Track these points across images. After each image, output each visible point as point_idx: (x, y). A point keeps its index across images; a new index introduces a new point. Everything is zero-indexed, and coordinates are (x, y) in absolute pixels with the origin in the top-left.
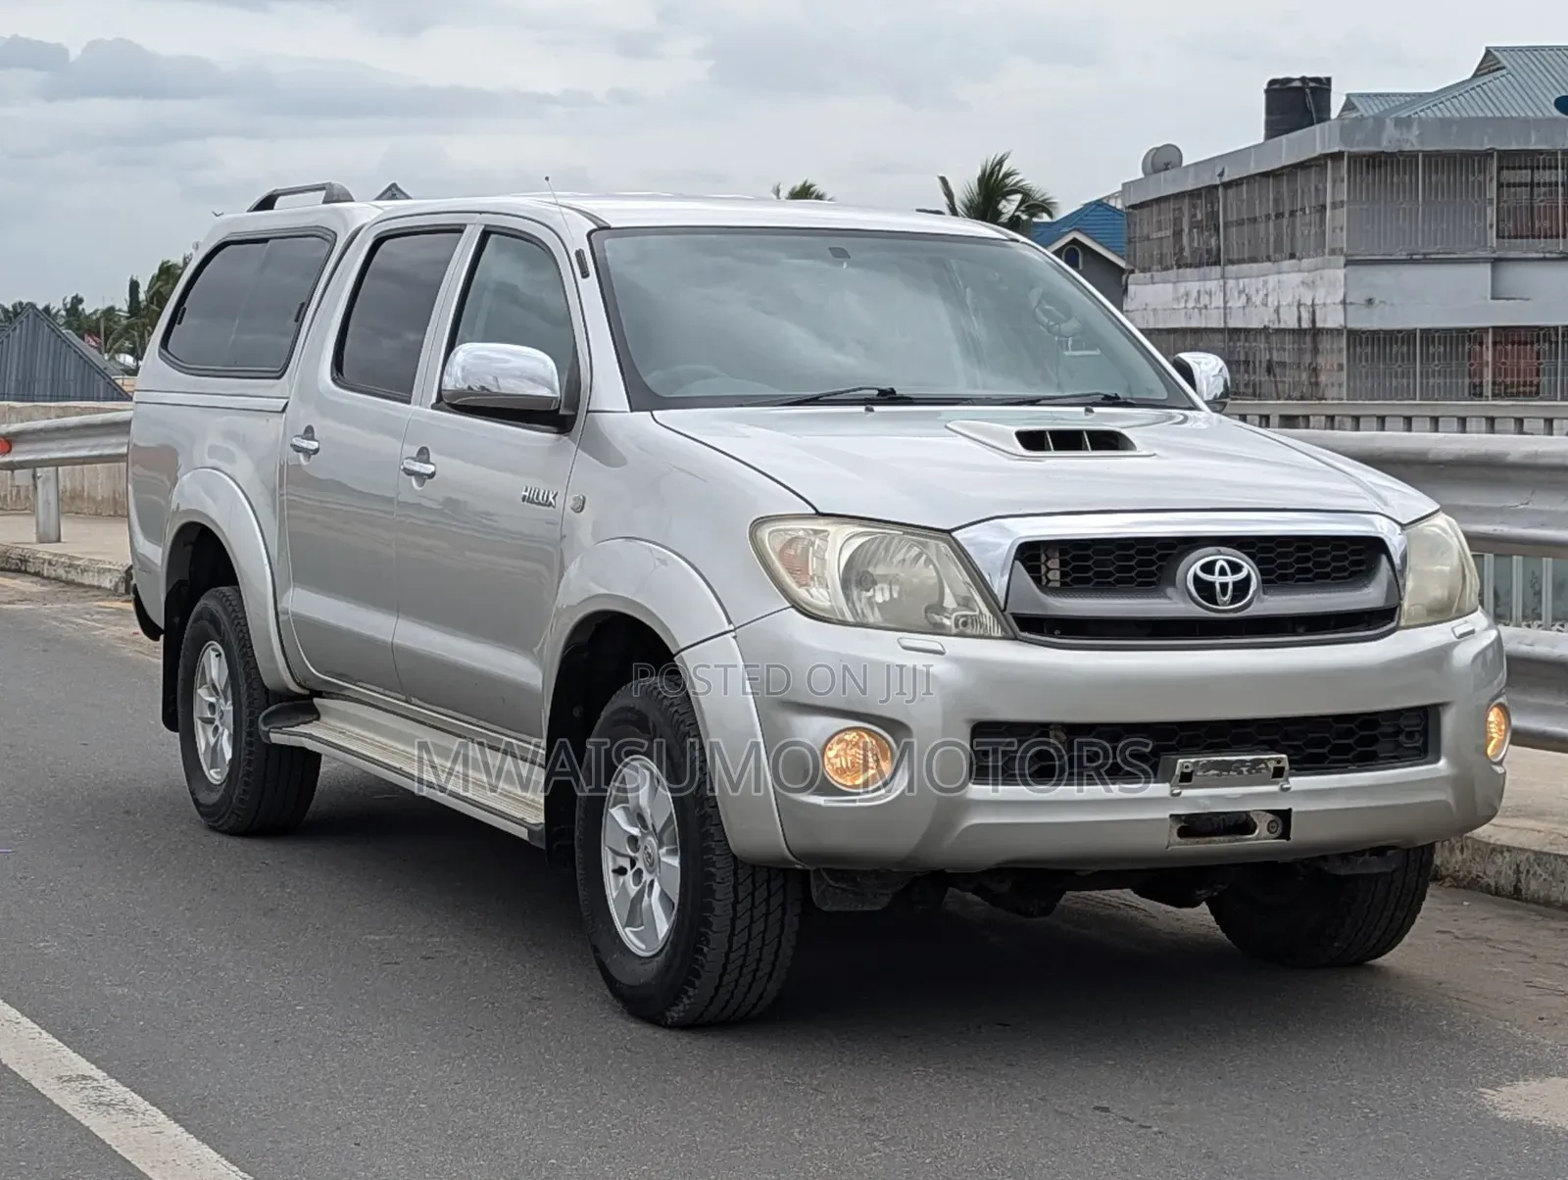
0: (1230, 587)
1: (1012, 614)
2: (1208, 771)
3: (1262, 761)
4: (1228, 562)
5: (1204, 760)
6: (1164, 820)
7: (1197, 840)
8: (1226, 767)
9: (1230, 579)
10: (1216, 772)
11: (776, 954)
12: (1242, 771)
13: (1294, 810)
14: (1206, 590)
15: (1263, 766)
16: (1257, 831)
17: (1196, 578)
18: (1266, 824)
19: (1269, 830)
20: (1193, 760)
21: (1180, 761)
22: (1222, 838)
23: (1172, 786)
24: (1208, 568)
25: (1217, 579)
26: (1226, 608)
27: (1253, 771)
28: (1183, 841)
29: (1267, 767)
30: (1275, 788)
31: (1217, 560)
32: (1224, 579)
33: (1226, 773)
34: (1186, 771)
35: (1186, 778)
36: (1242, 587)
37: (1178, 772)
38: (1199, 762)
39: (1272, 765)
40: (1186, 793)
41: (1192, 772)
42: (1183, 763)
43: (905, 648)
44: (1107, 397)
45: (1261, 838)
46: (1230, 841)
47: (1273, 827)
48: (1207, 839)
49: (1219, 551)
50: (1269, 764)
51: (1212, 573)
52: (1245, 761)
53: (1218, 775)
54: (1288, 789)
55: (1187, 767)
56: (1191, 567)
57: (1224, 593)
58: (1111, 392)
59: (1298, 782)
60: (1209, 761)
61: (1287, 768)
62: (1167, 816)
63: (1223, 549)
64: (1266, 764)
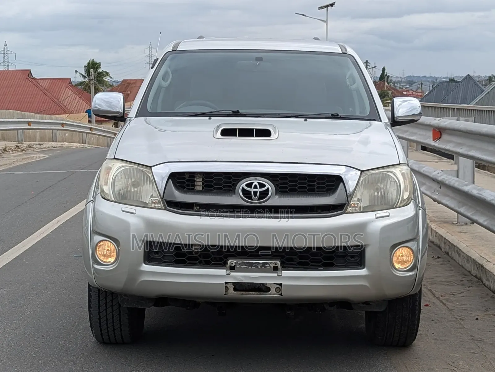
0: (258, 193)
1: (165, 200)
2: (242, 266)
3: (268, 263)
4: (258, 183)
5: (241, 261)
6: (223, 284)
7: (243, 293)
8: (251, 264)
9: (259, 190)
10: (246, 266)
11: (120, 320)
12: (258, 267)
13: (283, 284)
14: (247, 194)
15: (268, 265)
16: (270, 292)
17: (243, 189)
18: (275, 289)
19: (276, 291)
20: (235, 261)
21: (230, 261)
22: (253, 293)
23: (226, 271)
24: (249, 185)
25: (252, 190)
26: (255, 202)
27: (263, 267)
28: (235, 292)
29: (270, 266)
30: (275, 275)
31: (253, 183)
32: (255, 190)
33: (250, 268)
34: (231, 265)
35: (232, 268)
36: (264, 194)
37: (228, 265)
38: (237, 262)
39: (272, 265)
40: (232, 274)
41: (235, 266)
42: (231, 262)
43: (123, 211)
44: (333, 115)
45: (273, 294)
46: (257, 294)
47: (277, 290)
48: (247, 293)
49: (256, 179)
50: (270, 265)
51: (251, 187)
52: (259, 263)
53: (246, 268)
54: (281, 276)
55: (232, 264)
56: (241, 185)
57: (255, 196)
58: (334, 113)
59: (285, 273)
60: (243, 262)
61: (280, 267)
62: (224, 283)
63: (257, 178)
64: (269, 265)
